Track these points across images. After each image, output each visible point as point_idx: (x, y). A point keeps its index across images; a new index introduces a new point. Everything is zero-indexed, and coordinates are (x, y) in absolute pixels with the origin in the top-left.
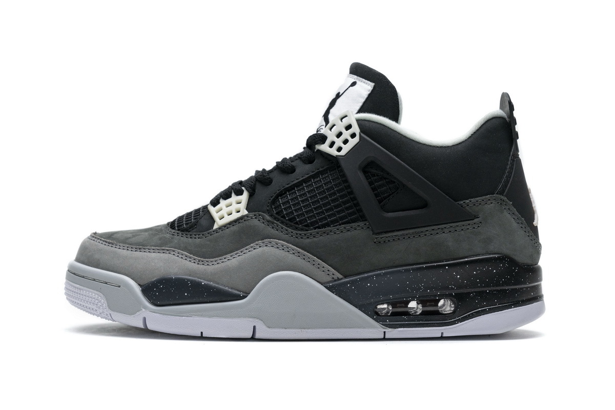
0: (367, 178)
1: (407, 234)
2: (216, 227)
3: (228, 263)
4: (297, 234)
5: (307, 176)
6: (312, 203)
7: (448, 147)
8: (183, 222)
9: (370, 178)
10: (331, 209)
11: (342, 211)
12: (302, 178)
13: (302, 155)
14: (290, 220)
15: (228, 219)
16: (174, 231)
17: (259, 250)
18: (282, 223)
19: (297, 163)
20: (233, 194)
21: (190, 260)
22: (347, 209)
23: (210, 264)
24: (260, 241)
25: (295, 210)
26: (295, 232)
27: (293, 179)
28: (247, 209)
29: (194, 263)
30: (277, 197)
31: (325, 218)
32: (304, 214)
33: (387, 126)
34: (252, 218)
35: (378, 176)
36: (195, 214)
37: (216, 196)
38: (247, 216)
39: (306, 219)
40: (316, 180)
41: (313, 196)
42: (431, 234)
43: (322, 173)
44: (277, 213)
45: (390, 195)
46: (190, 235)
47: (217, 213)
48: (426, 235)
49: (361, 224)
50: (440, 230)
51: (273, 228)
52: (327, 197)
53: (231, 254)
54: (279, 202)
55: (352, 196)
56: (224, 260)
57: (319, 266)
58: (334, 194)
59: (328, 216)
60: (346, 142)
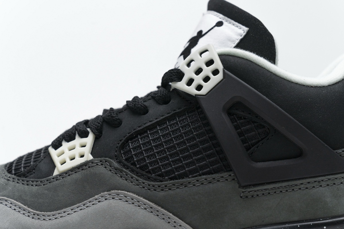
0: (232, 121)
1: (278, 188)
2: (56, 173)
3: (68, 218)
4: (149, 185)
5: (162, 118)
6: (167, 148)
7: (324, 87)
8: (21, 165)
9: (236, 121)
10: (189, 157)
11: (202, 159)
12: (156, 120)
13: (156, 94)
14: (141, 168)
15: (70, 165)
16: (9, 175)
17: (104, 204)
18: (132, 171)
19: (150, 103)
20: (77, 136)
21: (24, 212)
22: (209, 156)
23: (47, 218)
24: (106, 193)
25: (148, 157)
26: (147, 182)
27: (147, 120)
28: (92, 153)
29: (29, 216)
30: (127, 141)
31: (182, 167)
32: (157, 161)
33: (255, 62)
34: (97, 165)
35: (245, 119)
36: (36, 155)
37: (58, 137)
38: (91, 161)
39: (160, 168)
40: (172, 122)
41: (168, 141)
42: (307, 188)
43: (179, 114)
44: (126, 160)
45: (259, 141)
46: (27, 182)
47: (59, 156)
48: (300, 189)
49: (225, 175)
50: (317, 183)
51: (121, 177)
52: (185, 143)
53: (72, 207)
54: (129, 147)
55: (214, 142)
56: (63, 215)
57: (175, 224)
58: (193, 138)
59: (186, 164)
60: (207, 79)
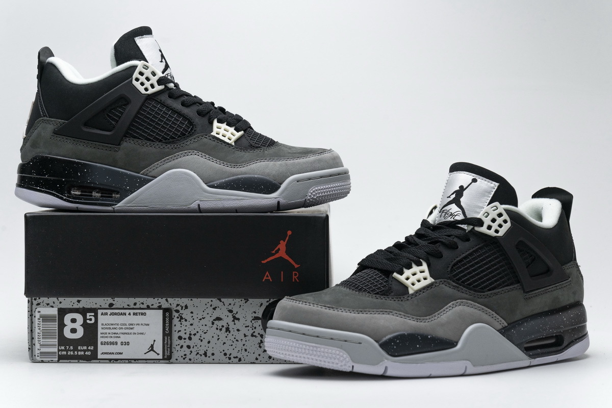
0: (519, 252)
2: (411, 292)
3: (439, 320)
4: (478, 295)
14: (468, 285)
15: (419, 286)
17: (456, 308)
20: (414, 265)
21: (410, 318)
24: (455, 302)
26: (476, 293)
28: (431, 277)
29: (414, 321)
30: (452, 267)
31: (493, 283)
32: (477, 280)
34: (439, 285)
35: (523, 251)
38: (434, 283)
39: (480, 284)
43: (480, 248)
44: (457, 280)
45: (530, 264)
47: (407, 280)
49: (516, 286)
51: (459, 291)
56: (435, 318)
57: (495, 318)
60: (500, 226)
